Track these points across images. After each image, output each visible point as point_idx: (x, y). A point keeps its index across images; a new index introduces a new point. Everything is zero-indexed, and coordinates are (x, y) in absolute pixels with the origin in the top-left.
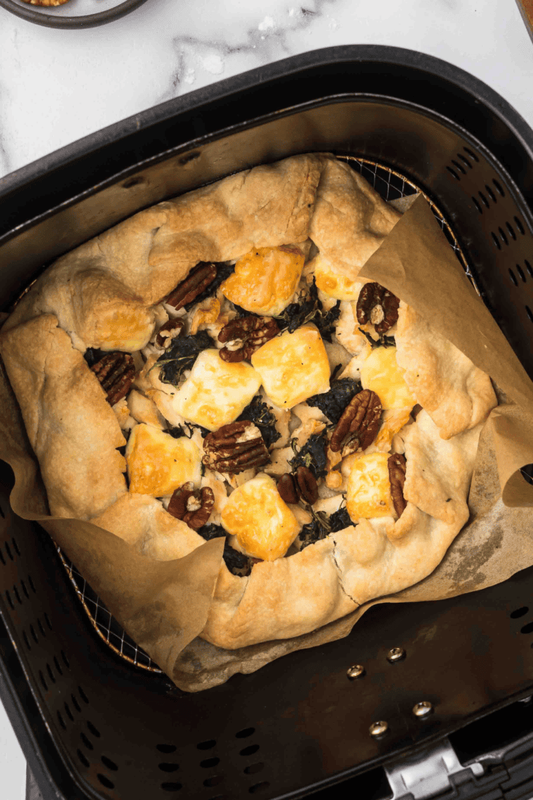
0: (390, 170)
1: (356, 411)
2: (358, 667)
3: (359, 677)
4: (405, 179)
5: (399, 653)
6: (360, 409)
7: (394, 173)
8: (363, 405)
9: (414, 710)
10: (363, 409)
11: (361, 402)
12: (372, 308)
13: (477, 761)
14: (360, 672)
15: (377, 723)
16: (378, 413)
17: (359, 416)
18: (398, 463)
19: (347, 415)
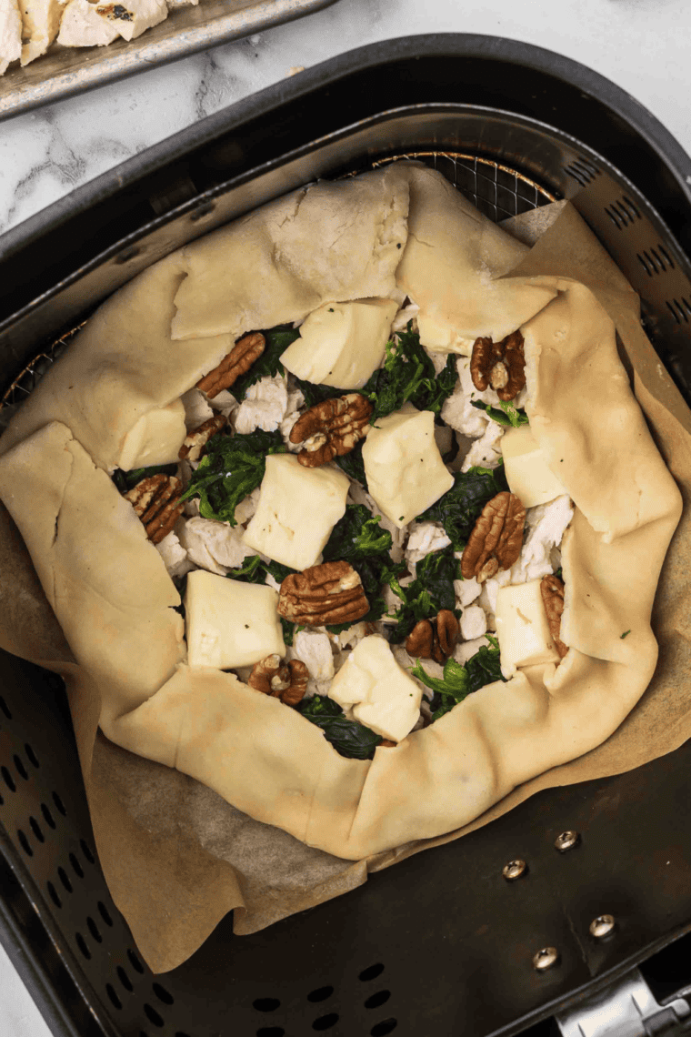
0: (496, 165)
1: (491, 523)
2: (517, 863)
3: (520, 876)
4: (517, 175)
5: (570, 839)
6: (496, 519)
7: (501, 167)
8: (499, 514)
9: (591, 929)
10: (501, 519)
11: (497, 510)
12: (492, 368)
13: (679, 996)
14: (521, 871)
15: (544, 951)
16: (521, 522)
17: (495, 530)
18: (554, 588)
19: (479, 530)
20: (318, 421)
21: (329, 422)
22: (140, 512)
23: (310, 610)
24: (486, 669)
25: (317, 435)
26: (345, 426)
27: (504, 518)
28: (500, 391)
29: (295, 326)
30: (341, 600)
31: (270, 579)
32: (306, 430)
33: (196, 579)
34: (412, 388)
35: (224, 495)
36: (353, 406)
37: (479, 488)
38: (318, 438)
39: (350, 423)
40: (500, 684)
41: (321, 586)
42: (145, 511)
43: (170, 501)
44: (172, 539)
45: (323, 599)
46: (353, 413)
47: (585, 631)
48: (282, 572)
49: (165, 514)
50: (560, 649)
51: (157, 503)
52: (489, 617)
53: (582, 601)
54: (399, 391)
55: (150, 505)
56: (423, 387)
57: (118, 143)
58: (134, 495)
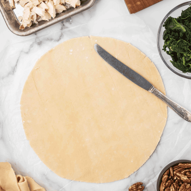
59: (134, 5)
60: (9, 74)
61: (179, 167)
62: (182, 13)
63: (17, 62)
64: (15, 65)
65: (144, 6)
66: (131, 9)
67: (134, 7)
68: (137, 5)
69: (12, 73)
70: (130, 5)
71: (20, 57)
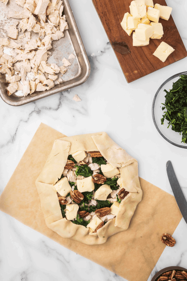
11: (107, 209)
12: (122, 193)
16: (108, 214)
17: (104, 211)
18: (103, 224)
19: (103, 209)
20: (99, 176)
21: (100, 178)
22: (67, 163)
23: (75, 197)
24: (85, 224)
25: (97, 178)
26: (101, 180)
27: (107, 211)
28: (120, 197)
29: (107, 163)
30: (79, 200)
31: (73, 187)
32: (96, 176)
33: (65, 178)
34: (112, 185)
35: (80, 172)
36: (104, 179)
37: (107, 204)
38: (97, 179)
39: (102, 181)
40: (85, 227)
41: (79, 196)
42: (68, 164)
43: (71, 166)
44: (67, 170)
45: (77, 197)
46: (104, 180)
47: (100, 233)
48: (76, 188)
49: (69, 167)
50: (96, 231)
51: (70, 165)
52: (91, 218)
53: (104, 229)
54: (111, 183)
55: (69, 164)
56: (113, 186)
57: (46, 107)
58: (69, 161)
59: (132, 74)
60: (8, 142)
61: (181, 273)
62: (173, 85)
63: (17, 131)
64: (15, 134)
65: (141, 75)
66: (128, 77)
67: (131, 75)
68: (134, 73)
69: (12, 141)
70: (127, 74)
71: (19, 125)
